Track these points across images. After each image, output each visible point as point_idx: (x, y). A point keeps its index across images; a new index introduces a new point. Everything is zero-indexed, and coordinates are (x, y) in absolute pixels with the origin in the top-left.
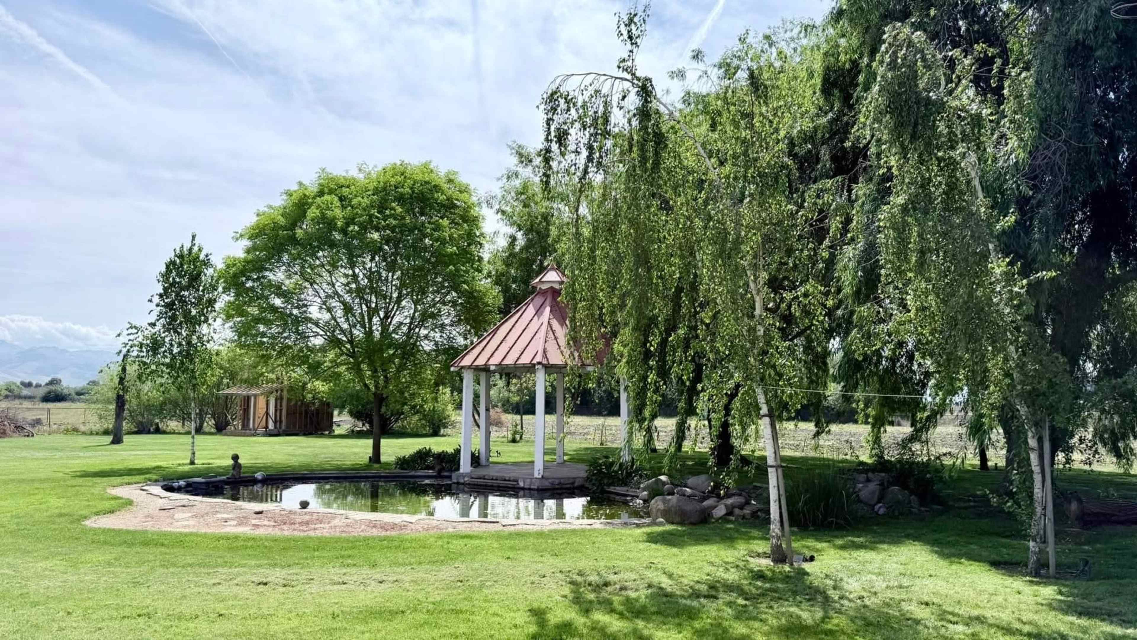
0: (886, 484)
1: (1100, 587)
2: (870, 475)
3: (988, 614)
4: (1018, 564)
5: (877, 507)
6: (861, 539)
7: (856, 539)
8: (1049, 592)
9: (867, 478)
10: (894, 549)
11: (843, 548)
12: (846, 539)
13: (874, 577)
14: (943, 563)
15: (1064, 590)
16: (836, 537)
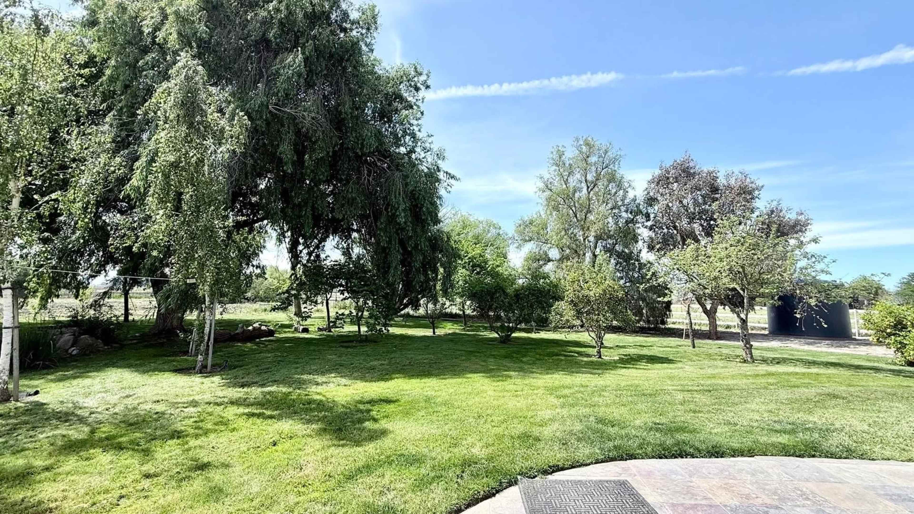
0: (77, 334)
1: (240, 372)
2: (64, 330)
3: (197, 398)
4: (191, 369)
5: (70, 351)
6: (71, 372)
7: (66, 373)
8: (217, 379)
9: (61, 331)
10: (103, 374)
11: (60, 380)
12: (58, 374)
13: (103, 394)
14: (146, 377)
15: (224, 377)
16: (48, 374)
